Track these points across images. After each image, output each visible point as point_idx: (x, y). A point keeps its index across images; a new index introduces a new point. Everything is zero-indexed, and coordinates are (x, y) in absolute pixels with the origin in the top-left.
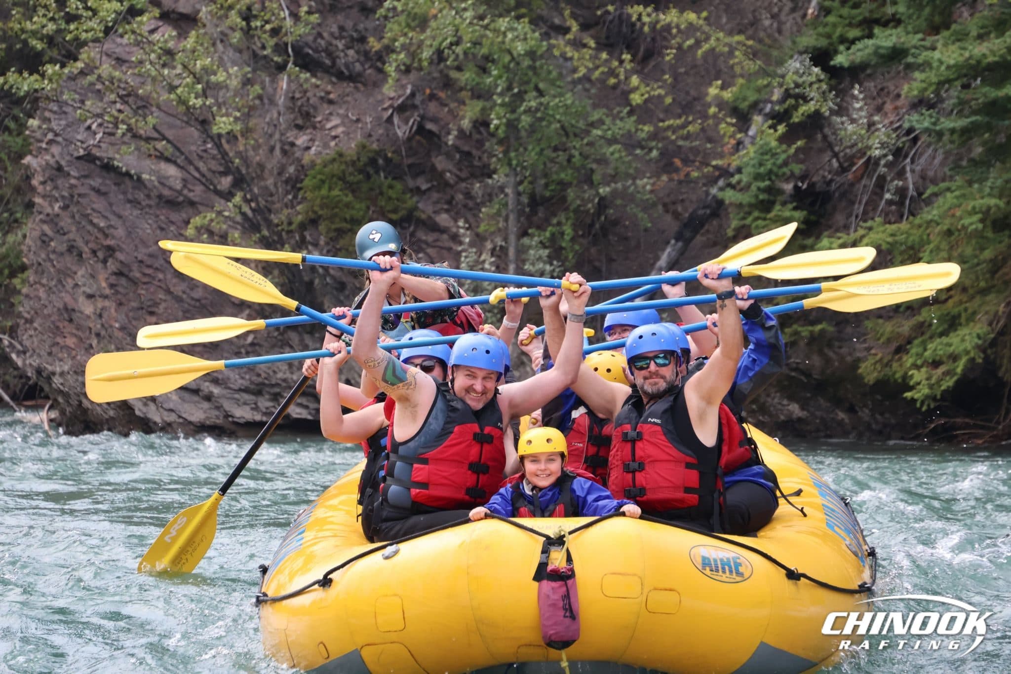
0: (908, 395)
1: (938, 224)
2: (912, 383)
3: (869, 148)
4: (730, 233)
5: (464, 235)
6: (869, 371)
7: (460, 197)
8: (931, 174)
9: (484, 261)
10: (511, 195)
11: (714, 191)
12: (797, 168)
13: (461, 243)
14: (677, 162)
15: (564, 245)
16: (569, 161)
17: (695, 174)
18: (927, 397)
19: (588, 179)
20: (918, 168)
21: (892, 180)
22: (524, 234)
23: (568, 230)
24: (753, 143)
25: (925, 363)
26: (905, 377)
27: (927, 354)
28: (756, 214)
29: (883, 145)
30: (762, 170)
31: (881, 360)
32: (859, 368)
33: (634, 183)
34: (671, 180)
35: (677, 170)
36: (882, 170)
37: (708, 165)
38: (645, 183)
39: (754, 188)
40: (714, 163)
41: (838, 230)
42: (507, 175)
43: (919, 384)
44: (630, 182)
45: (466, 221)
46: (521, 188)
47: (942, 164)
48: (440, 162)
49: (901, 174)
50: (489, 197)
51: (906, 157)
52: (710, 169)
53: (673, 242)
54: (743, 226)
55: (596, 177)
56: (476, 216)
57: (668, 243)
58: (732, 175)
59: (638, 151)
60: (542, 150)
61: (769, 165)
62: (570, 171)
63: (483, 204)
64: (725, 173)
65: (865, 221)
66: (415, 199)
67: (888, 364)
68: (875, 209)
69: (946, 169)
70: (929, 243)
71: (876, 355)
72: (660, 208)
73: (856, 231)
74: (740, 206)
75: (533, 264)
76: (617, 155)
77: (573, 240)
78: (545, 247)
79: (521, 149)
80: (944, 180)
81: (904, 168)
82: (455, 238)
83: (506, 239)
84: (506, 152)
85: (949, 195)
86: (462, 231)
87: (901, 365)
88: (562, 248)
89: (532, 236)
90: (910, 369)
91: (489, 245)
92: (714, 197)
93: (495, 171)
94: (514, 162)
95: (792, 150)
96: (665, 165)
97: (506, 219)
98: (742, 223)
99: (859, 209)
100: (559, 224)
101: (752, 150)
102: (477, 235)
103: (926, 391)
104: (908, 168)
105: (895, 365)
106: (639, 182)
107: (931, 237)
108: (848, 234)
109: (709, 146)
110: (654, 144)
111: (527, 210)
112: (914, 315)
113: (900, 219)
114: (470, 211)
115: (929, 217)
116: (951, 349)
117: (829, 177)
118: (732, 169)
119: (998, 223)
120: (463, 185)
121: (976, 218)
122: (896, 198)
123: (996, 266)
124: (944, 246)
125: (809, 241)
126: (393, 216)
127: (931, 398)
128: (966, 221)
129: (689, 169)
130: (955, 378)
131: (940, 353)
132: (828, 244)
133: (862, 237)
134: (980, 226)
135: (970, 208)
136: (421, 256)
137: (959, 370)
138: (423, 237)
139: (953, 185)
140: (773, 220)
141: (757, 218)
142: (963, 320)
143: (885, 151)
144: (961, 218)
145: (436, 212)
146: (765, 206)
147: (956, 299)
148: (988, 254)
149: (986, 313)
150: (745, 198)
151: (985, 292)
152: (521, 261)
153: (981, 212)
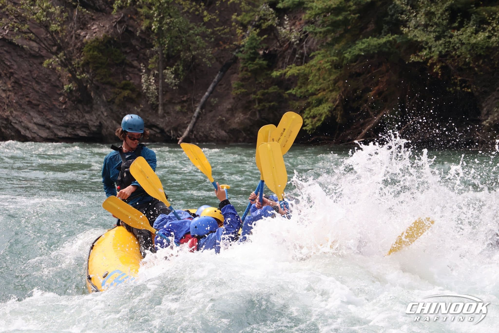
0: (304, 128)
1: (315, 66)
3: (290, 38)
4: (240, 69)
5: (143, 69)
8: (312, 48)
9: (150, 79)
10: (160, 55)
11: (234, 53)
12: (264, 45)
13: (142, 72)
14: (221, 43)
16: (181, 42)
17: (227, 47)
19: (188, 49)
20: (308, 46)
21: (298, 50)
22: (165, 68)
23: (181, 68)
24: (248, 36)
25: (311, 117)
27: (311, 113)
28: (250, 62)
29: (295, 37)
30: (252, 46)
33: (205, 51)
34: (219, 49)
35: (221, 46)
36: (295, 46)
37: (232, 44)
38: (209, 51)
39: (249, 52)
40: (234, 43)
41: (279, 68)
42: (158, 47)
43: (308, 124)
44: (203, 50)
45: (143, 64)
46: (164, 52)
47: (317, 44)
48: (134, 42)
49: (302, 48)
50: (152, 55)
51: (303, 42)
53: (219, 72)
54: (245, 67)
55: (191, 48)
56: (147, 62)
57: (217, 72)
58: (241, 48)
59: (207, 39)
60: (171, 38)
61: (254, 44)
62: (181, 46)
63: (150, 58)
64: (238, 47)
65: (289, 65)
66: (125, 55)
68: (292, 61)
69: (318, 46)
70: (312, 73)
72: (215, 60)
73: (285, 68)
74: (244, 59)
75: (168, 80)
76: (199, 40)
77: (183, 71)
78: (173, 74)
79: (164, 38)
80: (317, 50)
82: (140, 70)
83: (158, 71)
84: (158, 39)
85: (319, 56)
86: (142, 67)
88: (179, 74)
89: (168, 69)
90: (305, 119)
91: (152, 73)
92: (235, 56)
93: (154, 46)
94: (161, 42)
95: (263, 39)
96: (216, 44)
97: (158, 64)
98: (244, 65)
99: (287, 60)
100: (178, 65)
101: (247, 39)
102: (148, 69)
103: (311, 127)
104: (304, 46)
106: (207, 50)
107: (313, 71)
108: (283, 70)
109: (232, 37)
110: (212, 36)
111: (166, 60)
112: (306, 99)
113: (301, 64)
114: (145, 60)
115: (312, 64)
116: (320, 112)
117: (276, 49)
118: (241, 46)
119: (336, 66)
120: (142, 51)
121: (328, 64)
122: (300, 57)
123: (336, 81)
124: (317, 74)
125: (269, 72)
126: (117, 62)
127: (312, 129)
128: (325, 65)
129: (225, 45)
130: (321, 122)
131: (316, 113)
132: (275, 74)
133: (288, 71)
134: (330, 67)
135: (326, 60)
136: (127, 76)
137: (323, 119)
138: (128, 70)
139: (321, 52)
140: (256, 64)
141: (250, 64)
142: (324, 101)
143: (296, 40)
144: (323, 64)
145: (133, 61)
146: (252, 59)
147: (322, 93)
148: (333, 77)
149: (332, 98)
150: (246, 56)
151: (332, 91)
152: (164, 79)
153: (330, 62)
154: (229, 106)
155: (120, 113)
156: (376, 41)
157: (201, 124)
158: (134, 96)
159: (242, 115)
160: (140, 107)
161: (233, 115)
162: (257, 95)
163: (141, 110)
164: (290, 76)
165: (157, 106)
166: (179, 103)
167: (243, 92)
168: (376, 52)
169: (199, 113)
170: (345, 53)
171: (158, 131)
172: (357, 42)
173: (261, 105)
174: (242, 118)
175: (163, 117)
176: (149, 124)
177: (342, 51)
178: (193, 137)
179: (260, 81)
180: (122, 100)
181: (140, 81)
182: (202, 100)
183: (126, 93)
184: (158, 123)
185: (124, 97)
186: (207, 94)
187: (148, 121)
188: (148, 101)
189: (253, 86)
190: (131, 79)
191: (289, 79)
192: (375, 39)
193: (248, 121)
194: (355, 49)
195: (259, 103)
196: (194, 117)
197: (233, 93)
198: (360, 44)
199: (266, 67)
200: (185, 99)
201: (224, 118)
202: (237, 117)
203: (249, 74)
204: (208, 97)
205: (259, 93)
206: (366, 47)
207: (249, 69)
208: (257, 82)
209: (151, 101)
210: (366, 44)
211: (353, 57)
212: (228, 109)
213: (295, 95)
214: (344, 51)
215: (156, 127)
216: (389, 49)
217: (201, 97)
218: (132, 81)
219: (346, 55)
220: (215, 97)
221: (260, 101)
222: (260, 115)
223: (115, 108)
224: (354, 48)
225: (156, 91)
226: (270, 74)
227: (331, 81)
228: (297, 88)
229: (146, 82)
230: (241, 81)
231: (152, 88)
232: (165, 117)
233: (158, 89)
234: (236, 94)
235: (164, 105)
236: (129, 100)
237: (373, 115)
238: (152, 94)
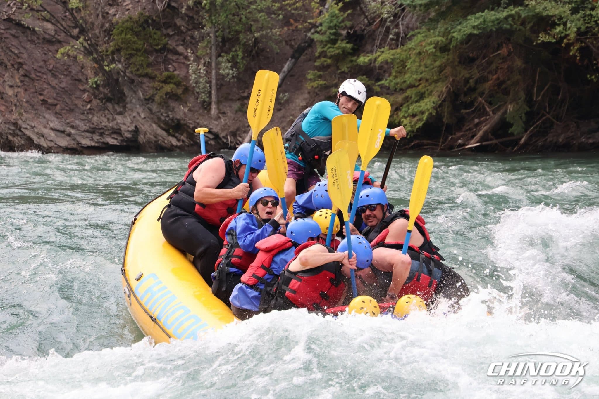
1: (414, 49)
3: (382, 13)
4: (317, 54)
5: (191, 56)
7: (188, 38)
8: (411, 26)
9: (200, 69)
10: (213, 37)
11: (309, 35)
12: (348, 24)
13: (189, 60)
14: (292, 21)
15: (238, 61)
16: (240, 20)
17: (300, 27)
19: (249, 29)
20: (405, 23)
21: (393, 29)
22: (219, 56)
23: (240, 54)
24: (327, 12)
25: (409, 115)
26: (400, 122)
27: (410, 111)
28: (329, 45)
29: (388, 12)
30: (332, 24)
33: (271, 31)
34: (289, 29)
35: (291, 25)
36: (388, 24)
37: (306, 22)
38: (276, 31)
39: (328, 33)
40: (309, 21)
41: (367, 53)
42: (210, 28)
43: (406, 125)
44: (269, 31)
45: (192, 50)
46: (217, 34)
47: (416, 21)
48: (179, 22)
49: (397, 26)
50: (202, 38)
51: (399, 18)
52: (307, 24)
53: (290, 59)
54: (323, 51)
55: (253, 28)
56: (196, 47)
57: (288, 59)
58: (318, 27)
59: (273, 16)
60: (227, 15)
61: (335, 22)
62: (241, 26)
63: (200, 41)
64: (314, 26)
65: (380, 48)
66: (167, 39)
67: (392, 116)
68: (385, 43)
69: (418, 23)
70: (410, 58)
72: (284, 43)
73: (376, 53)
74: (322, 42)
75: (224, 70)
76: (263, 18)
77: (243, 58)
78: (229, 62)
79: (217, 15)
80: (417, 28)
81: (398, 23)
82: (186, 58)
83: (210, 58)
84: (210, 17)
85: (419, 35)
86: (189, 54)
87: (398, 117)
88: (237, 62)
89: (223, 57)
90: (402, 118)
91: (203, 61)
92: (309, 37)
93: (205, 26)
94: (214, 21)
95: (346, 15)
96: (286, 22)
97: (211, 49)
99: (377, 43)
100: (236, 51)
101: (327, 15)
102: (197, 56)
103: (409, 129)
104: (400, 23)
105: (395, 116)
106: (274, 31)
107: (411, 56)
108: (373, 55)
109: (306, 13)
110: (280, 12)
111: (221, 44)
112: (404, 93)
113: (397, 47)
114: (193, 44)
115: (410, 46)
116: (421, 109)
117: (363, 27)
118: (317, 24)
119: (442, 49)
120: (190, 32)
121: (432, 46)
122: (395, 37)
123: (441, 69)
124: (417, 60)
125: (354, 58)
126: (157, 48)
127: (412, 131)
128: (428, 48)
129: (297, 24)
130: (423, 122)
131: (416, 110)
132: (363, 59)
133: (379, 56)
134: (434, 50)
135: (429, 42)
136: (170, 66)
137: (425, 119)
138: (171, 58)
139: (421, 31)
140: (337, 48)
141: (330, 48)
142: (426, 95)
143: (389, 15)
144: (425, 47)
145: (177, 46)
146: (333, 42)
147: (423, 85)
148: (438, 63)
149: (437, 91)
150: (324, 38)
151: (436, 81)
152: (218, 69)
153: (434, 43)
154: (303, 104)
155: (162, 114)
156: (494, 15)
158: (180, 91)
160: (188, 107)
163: (189, 110)
164: (381, 63)
165: (210, 104)
166: (239, 100)
167: (321, 85)
168: (494, 29)
170: (454, 32)
171: (211, 136)
172: (469, 17)
175: (218, 118)
177: (449, 29)
179: (343, 70)
180: (164, 97)
181: (188, 72)
183: (168, 88)
184: (211, 127)
185: (167, 94)
187: (198, 124)
188: (197, 98)
189: (333, 76)
190: (175, 70)
191: (381, 68)
192: (493, 13)
194: (466, 27)
197: (309, 86)
198: (473, 19)
199: (350, 51)
203: (329, 61)
206: (481, 24)
207: (329, 54)
208: (339, 71)
209: (202, 98)
210: (481, 20)
211: (464, 37)
212: (302, 106)
213: (388, 88)
214: (452, 29)
216: (511, 26)
218: (176, 73)
219: (455, 35)
220: (285, 91)
223: (155, 107)
224: (465, 24)
225: (208, 85)
226: (356, 61)
227: (436, 69)
228: (391, 78)
229: (194, 73)
230: (319, 71)
231: (203, 81)
232: (220, 118)
233: (210, 82)
234: (312, 87)
235: (218, 103)
236: (173, 96)
237: (491, 113)
238: (203, 88)
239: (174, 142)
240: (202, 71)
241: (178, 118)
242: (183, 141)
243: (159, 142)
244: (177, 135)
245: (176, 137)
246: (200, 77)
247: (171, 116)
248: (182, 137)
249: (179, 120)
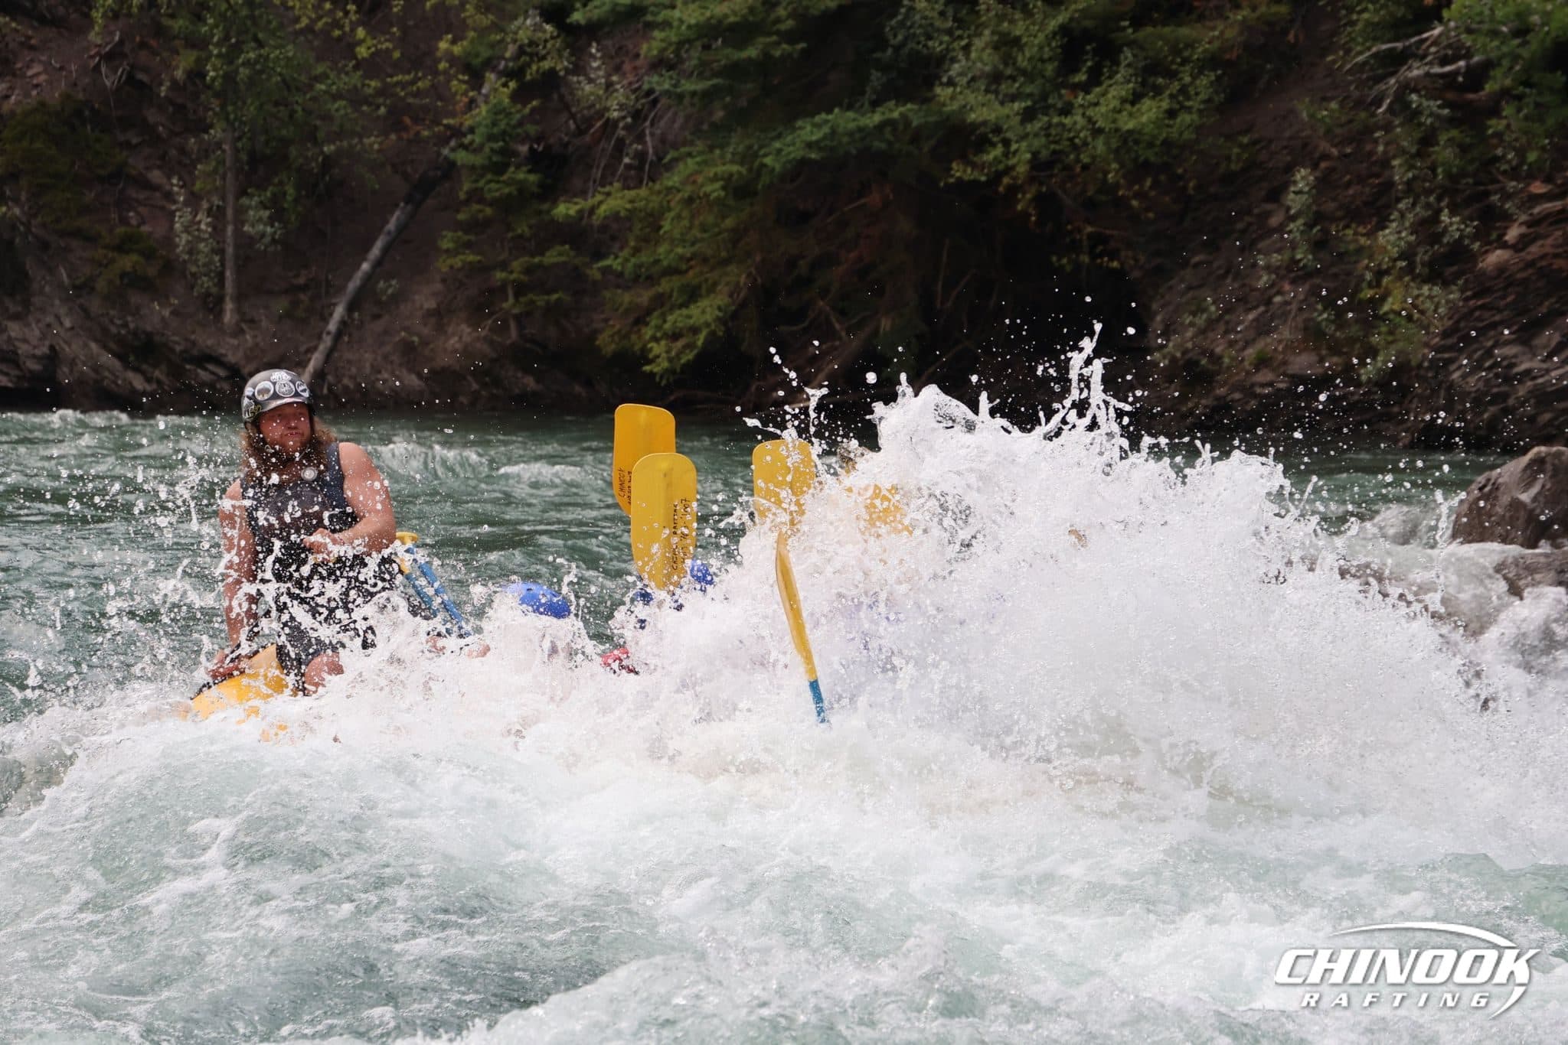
0: (647, 368)
1: (679, 191)
2: (651, 356)
3: (607, 109)
4: (462, 196)
5: (178, 194)
6: (607, 342)
7: (173, 152)
8: (671, 137)
9: (200, 222)
10: (229, 152)
11: (446, 151)
12: (532, 129)
13: (175, 202)
14: (407, 120)
15: (286, 205)
16: (291, 116)
17: (426, 133)
18: (666, 371)
19: (312, 137)
20: (658, 132)
21: (631, 144)
22: (243, 193)
23: (290, 191)
24: (486, 102)
25: (666, 336)
26: (644, 351)
27: (667, 326)
28: (489, 176)
29: (622, 107)
30: (495, 130)
31: (619, 331)
32: (596, 339)
33: (361, 142)
34: (400, 138)
35: (406, 129)
36: (621, 133)
37: (439, 124)
38: (373, 142)
39: (487, 150)
40: (445, 122)
41: (575, 195)
42: (224, 131)
43: (658, 357)
44: (356, 140)
45: (180, 179)
46: (240, 145)
47: (683, 128)
48: (152, 116)
49: (640, 138)
50: (205, 153)
51: (645, 119)
52: (441, 128)
53: (402, 204)
54: (476, 189)
55: (321, 135)
56: (191, 173)
57: (397, 205)
58: (464, 135)
59: (365, 108)
60: (261, 105)
61: (502, 125)
62: (292, 128)
63: (199, 160)
64: (457, 132)
65: (603, 186)
66: (125, 153)
67: (626, 336)
68: (613, 174)
69: (687, 133)
70: (669, 209)
71: (613, 326)
72: (389, 168)
73: (593, 196)
74: (473, 168)
75: (253, 226)
76: (342, 112)
77: (296, 200)
78: (266, 208)
79: (240, 103)
80: (684, 144)
81: (643, 131)
82: (169, 196)
83: (223, 198)
84: (223, 106)
85: (690, 161)
86: (176, 189)
87: (640, 337)
88: (284, 209)
89: (251, 196)
90: (649, 342)
91: (205, 205)
92: (446, 158)
93: (211, 126)
94: (232, 117)
95: (527, 110)
96: (394, 122)
97: (224, 178)
98: (474, 186)
99: (597, 173)
100: (281, 183)
101: (483, 110)
102: (192, 193)
103: (666, 364)
104: (647, 132)
105: (634, 337)
106: (366, 141)
107: (672, 204)
108: (586, 200)
109: (439, 104)
110: (381, 100)
111: (246, 168)
112: (653, 285)
113: (639, 184)
114: (184, 167)
115: (670, 183)
116: (692, 321)
117: (566, 139)
118: (464, 129)
119: (740, 191)
120: (177, 140)
121: (718, 185)
122: (636, 163)
123: (737, 235)
124: (685, 213)
125: (545, 206)
126: (102, 172)
127: (671, 371)
128: (708, 188)
129: (418, 128)
130: (695, 352)
131: (680, 325)
132: (564, 209)
133: (601, 203)
134: (722, 193)
135: (711, 174)
136: (131, 214)
137: (700, 343)
138: (134, 195)
139: (694, 150)
140: (507, 183)
141: (490, 181)
142: (704, 291)
143: (623, 113)
144: (702, 185)
145: (147, 168)
146: (499, 169)
147: (697, 270)
148: (729, 223)
149: (727, 284)
150: (478, 160)
151: (726, 262)
152: (239, 221)
153: (722, 179)
154: (431, 304)
155: (112, 322)
156: (854, 120)
157: (348, 355)
158: (152, 271)
159: (469, 330)
160: (171, 305)
161: (440, 328)
162: (512, 272)
163: (172, 313)
164: (606, 218)
165: (220, 300)
166: (286, 292)
167: (470, 263)
168: (854, 151)
169: (343, 323)
170: (765, 155)
171: (222, 373)
172: (799, 123)
173: (523, 299)
174: (467, 339)
175: (238, 332)
176: (195, 352)
177: (756, 147)
178: (325, 391)
179: (519, 231)
180: (118, 282)
181: (172, 228)
182: (353, 285)
183: (128, 262)
184: (223, 351)
185: (123, 275)
186: (365, 266)
187: (194, 343)
188: (192, 287)
189: (498, 244)
190: (143, 222)
191: (604, 228)
192: (850, 114)
193: (486, 348)
194: (794, 144)
195: (517, 295)
196: (329, 333)
197: (443, 265)
198: (809, 128)
199: (535, 189)
200: (301, 281)
201: (416, 339)
202: (453, 334)
203: (489, 211)
204: (369, 278)
205: (516, 265)
206: (825, 138)
207: (488, 196)
208: (510, 235)
209: (202, 286)
210: (826, 129)
211: (789, 166)
212: (428, 310)
213: (621, 274)
214: (761, 147)
215: (218, 361)
216: (890, 144)
217: (349, 278)
218: (145, 229)
219: (768, 160)
220: (388, 277)
221: (520, 290)
222: (521, 327)
223: (95, 305)
224: (789, 139)
225: (217, 258)
226: (548, 212)
227: (726, 235)
228: (625, 253)
229: (186, 230)
230: (466, 232)
231: (206, 250)
232: (242, 332)
233: (221, 252)
234: (451, 267)
235: (240, 298)
236: (137, 281)
237: (843, 334)
238: (204, 265)
239: (139, 383)
240: (203, 227)
241: (149, 328)
242: (159, 382)
243: (105, 383)
244: (145, 367)
245: (143, 373)
246: (200, 240)
247: (132, 326)
248: (157, 373)
249: (149, 335)
